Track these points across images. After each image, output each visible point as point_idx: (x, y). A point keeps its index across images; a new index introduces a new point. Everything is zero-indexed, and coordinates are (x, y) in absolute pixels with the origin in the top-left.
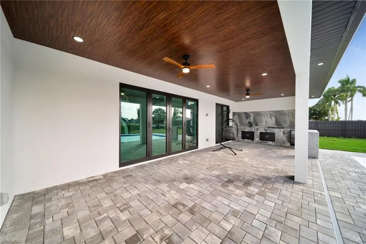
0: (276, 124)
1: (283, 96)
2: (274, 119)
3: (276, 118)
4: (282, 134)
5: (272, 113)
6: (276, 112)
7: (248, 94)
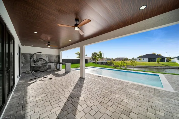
0: (49, 61)
1: (54, 49)
2: (48, 58)
3: (49, 58)
4: (54, 65)
5: (47, 56)
6: (49, 55)
7: (49, 45)
